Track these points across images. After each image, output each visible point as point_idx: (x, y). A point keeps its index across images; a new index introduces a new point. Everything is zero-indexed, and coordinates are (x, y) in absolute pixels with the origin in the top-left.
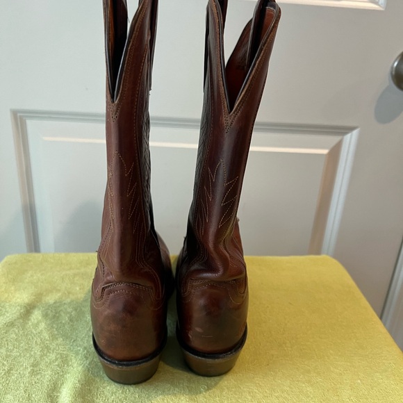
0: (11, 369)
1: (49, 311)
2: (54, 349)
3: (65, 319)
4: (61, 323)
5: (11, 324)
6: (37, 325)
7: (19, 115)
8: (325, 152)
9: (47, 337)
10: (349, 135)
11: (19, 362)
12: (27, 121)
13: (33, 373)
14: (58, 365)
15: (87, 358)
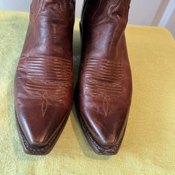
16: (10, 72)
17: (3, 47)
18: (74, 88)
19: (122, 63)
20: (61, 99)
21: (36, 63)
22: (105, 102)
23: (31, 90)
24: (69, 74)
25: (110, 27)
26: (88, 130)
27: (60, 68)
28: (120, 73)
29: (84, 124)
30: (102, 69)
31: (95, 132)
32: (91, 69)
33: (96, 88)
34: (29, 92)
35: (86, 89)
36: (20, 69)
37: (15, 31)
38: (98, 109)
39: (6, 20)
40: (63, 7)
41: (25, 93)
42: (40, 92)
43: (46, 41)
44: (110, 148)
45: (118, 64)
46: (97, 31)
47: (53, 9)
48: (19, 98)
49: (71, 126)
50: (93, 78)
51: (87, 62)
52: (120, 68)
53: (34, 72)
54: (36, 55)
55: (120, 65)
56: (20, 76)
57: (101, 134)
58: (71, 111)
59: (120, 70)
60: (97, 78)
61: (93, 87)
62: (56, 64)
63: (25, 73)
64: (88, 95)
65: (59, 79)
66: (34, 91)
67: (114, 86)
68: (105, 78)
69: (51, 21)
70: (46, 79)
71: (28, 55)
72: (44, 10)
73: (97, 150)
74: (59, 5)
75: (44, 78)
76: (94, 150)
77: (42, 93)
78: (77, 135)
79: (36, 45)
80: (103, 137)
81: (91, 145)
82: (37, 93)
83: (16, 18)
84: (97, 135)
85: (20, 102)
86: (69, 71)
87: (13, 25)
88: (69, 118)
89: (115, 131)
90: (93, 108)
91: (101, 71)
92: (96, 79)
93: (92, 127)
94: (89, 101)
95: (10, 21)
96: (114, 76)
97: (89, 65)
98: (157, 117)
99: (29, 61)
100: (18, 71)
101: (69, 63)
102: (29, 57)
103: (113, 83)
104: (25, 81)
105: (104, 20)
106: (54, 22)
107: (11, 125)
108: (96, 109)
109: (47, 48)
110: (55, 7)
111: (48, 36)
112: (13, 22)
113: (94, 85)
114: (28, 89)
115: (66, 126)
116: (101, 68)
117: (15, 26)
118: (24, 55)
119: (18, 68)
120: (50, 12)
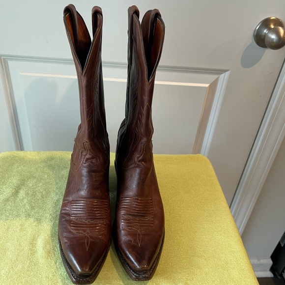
0: (9, 228)
1: (30, 192)
2: (33, 215)
3: (39, 196)
4: (36, 199)
5: (7, 200)
6: (22, 200)
7: (2, 57)
8: (207, 85)
9: (29, 208)
10: (223, 75)
11: (13, 223)
12: (8, 61)
13: (21, 230)
14: (35, 225)
15: (52, 221)
16: (51, 215)
17: (41, 190)
18: (112, 225)
19: (153, 198)
20: (101, 235)
21: (79, 206)
22: (139, 235)
23: (75, 229)
24: (107, 213)
25: (138, 170)
26: (126, 261)
27: (99, 208)
28: (152, 208)
29: (122, 257)
30: (134, 206)
31: (131, 261)
32: (125, 206)
33: (130, 223)
34: (74, 231)
35: (122, 224)
36: (63, 211)
37: (51, 173)
38: (133, 241)
39: (41, 162)
40: (100, 160)
41: (70, 232)
42: (83, 230)
43: (87, 187)
44: (145, 273)
45: (149, 200)
46: (128, 174)
47: (92, 162)
48: (65, 237)
49: (111, 261)
50: (128, 214)
51: (122, 201)
52: (151, 202)
53: (76, 214)
54: (79, 199)
55: (151, 200)
56: (64, 218)
57: (135, 261)
58: (110, 247)
59: (152, 205)
60: (131, 213)
61: (128, 222)
62: (95, 205)
63: (69, 215)
64: (124, 230)
65: (99, 217)
66: (78, 230)
67: (147, 220)
68: (137, 213)
69: (91, 171)
70: (87, 219)
71: (71, 199)
72: (85, 164)
73: (134, 276)
74: (97, 159)
75: (86, 217)
76: (131, 277)
77: (84, 231)
78: (116, 267)
79: (78, 190)
80: (137, 263)
81: (128, 273)
82: (80, 232)
83: (51, 159)
84: (133, 263)
85: (66, 241)
86: (107, 210)
87: (49, 166)
88: (109, 253)
89: (146, 258)
90: (129, 241)
91: (133, 207)
92: (130, 215)
93: (128, 257)
94: (125, 235)
95: (46, 162)
96: (146, 211)
97: (124, 202)
98: (190, 246)
99: (72, 204)
100: (61, 214)
101: (106, 202)
102: (72, 201)
103: (146, 217)
104: (70, 222)
105: (133, 166)
106: (93, 171)
107: (58, 263)
108: (131, 241)
109: (88, 192)
110: (94, 161)
111: (89, 183)
112: (49, 163)
113: (129, 220)
114: (72, 229)
115: (106, 260)
116: (133, 204)
117: (51, 167)
118: (67, 198)
119: (61, 211)
120: (90, 165)
